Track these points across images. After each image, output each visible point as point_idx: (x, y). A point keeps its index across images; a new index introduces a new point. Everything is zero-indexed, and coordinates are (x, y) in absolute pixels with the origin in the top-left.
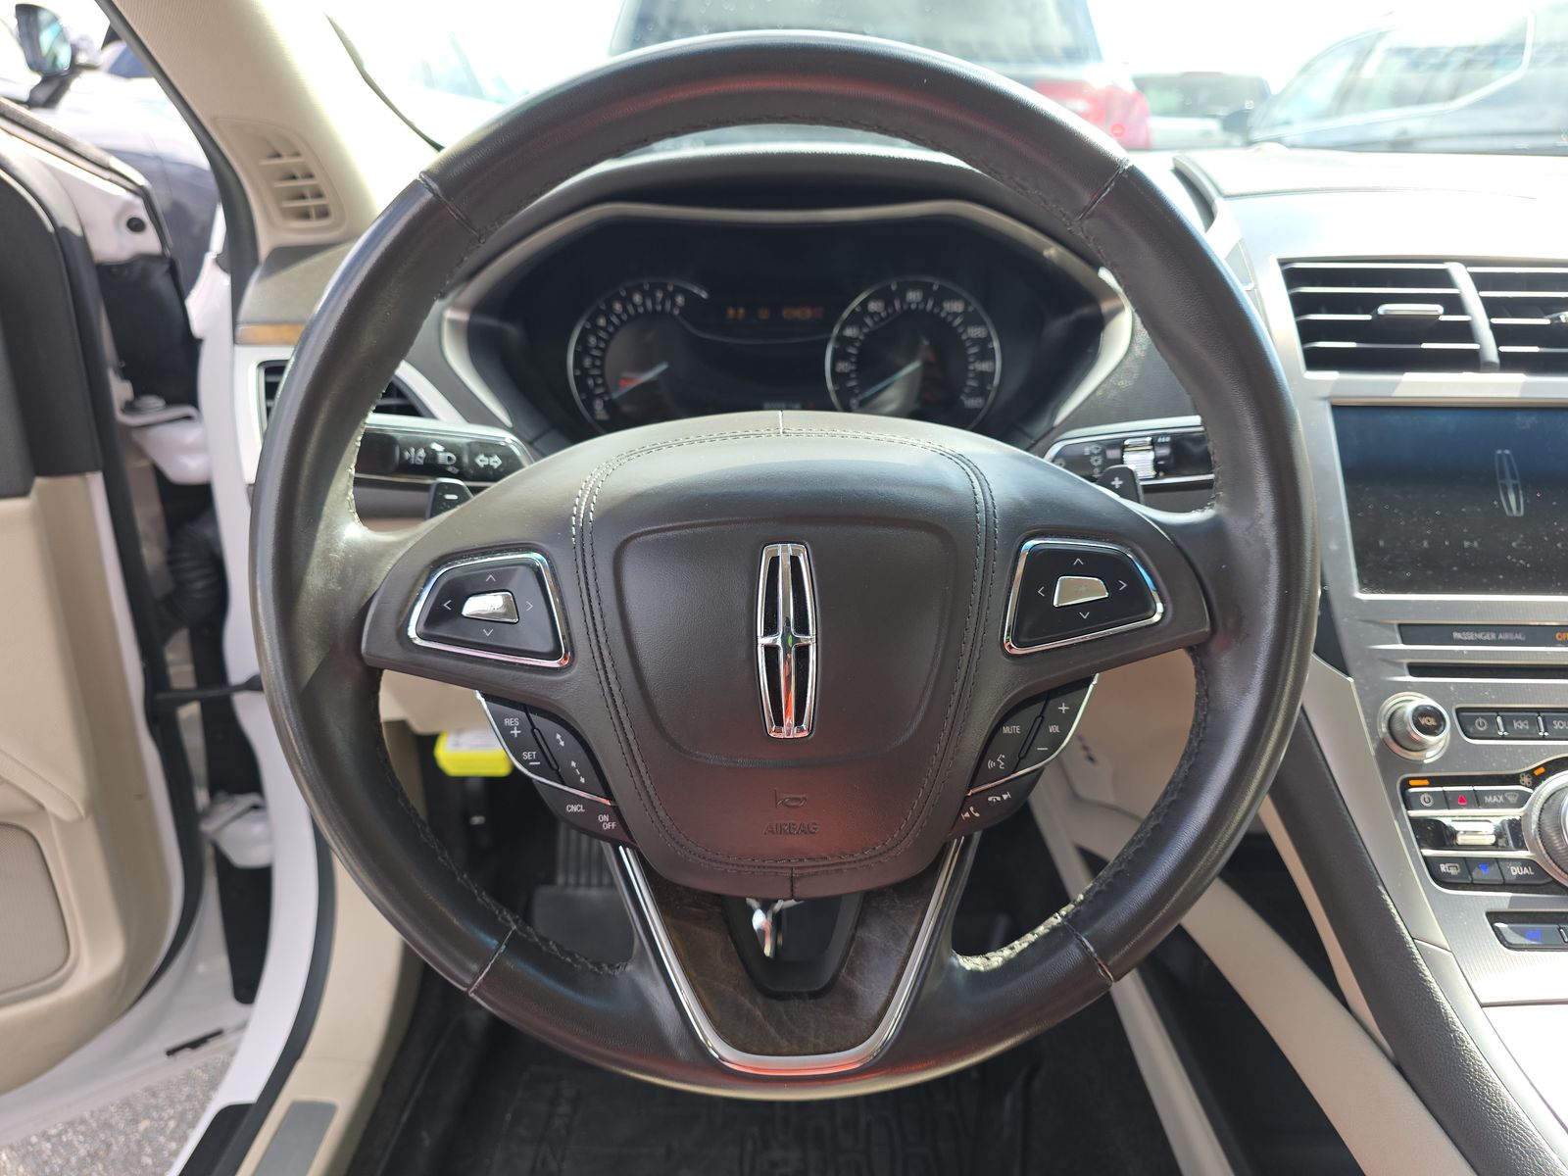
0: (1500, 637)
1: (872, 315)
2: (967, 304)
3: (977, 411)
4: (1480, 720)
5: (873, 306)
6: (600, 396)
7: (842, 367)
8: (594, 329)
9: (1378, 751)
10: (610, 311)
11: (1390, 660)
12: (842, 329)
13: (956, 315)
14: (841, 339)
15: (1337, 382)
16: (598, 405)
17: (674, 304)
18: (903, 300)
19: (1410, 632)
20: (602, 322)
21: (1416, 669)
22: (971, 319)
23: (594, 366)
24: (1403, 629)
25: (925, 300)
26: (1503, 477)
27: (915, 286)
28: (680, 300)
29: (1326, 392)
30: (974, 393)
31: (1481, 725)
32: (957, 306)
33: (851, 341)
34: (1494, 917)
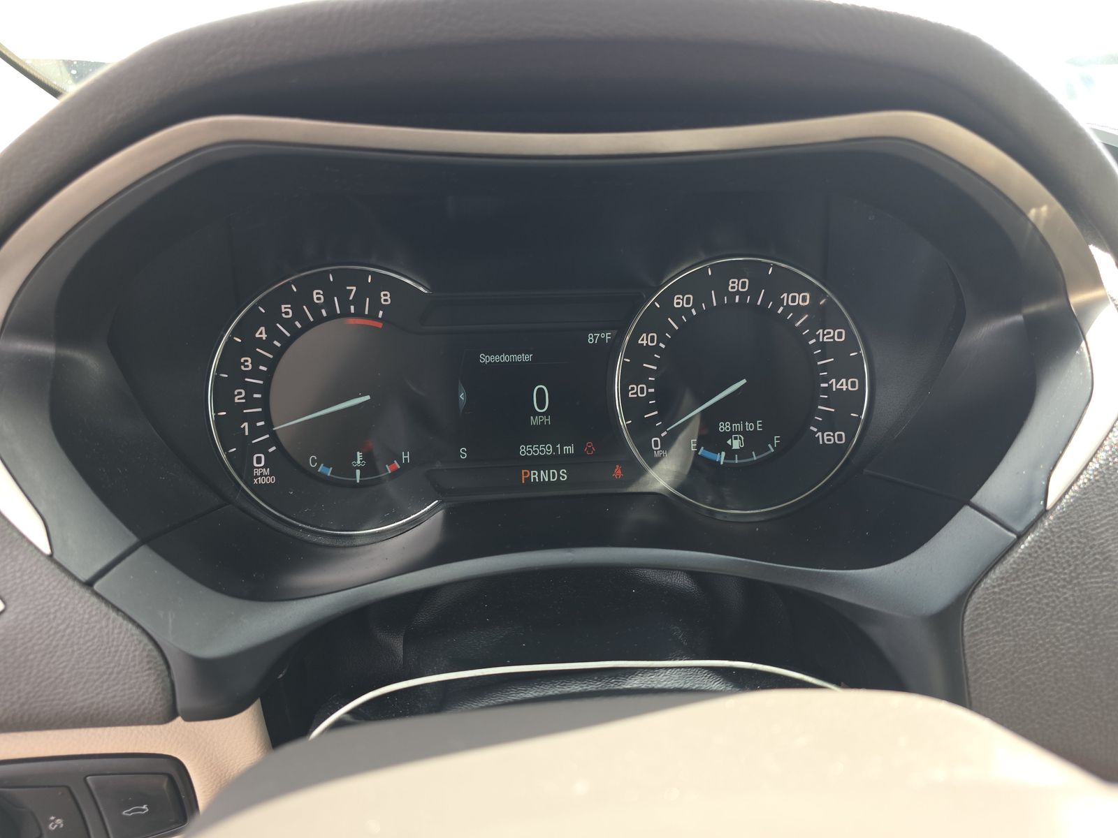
1: (676, 314)
2: (816, 294)
3: (838, 449)
5: (679, 301)
6: (262, 447)
7: (636, 391)
8: (250, 345)
10: (275, 315)
12: (636, 336)
13: (799, 311)
14: (634, 349)
16: (259, 462)
17: (376, 305)
18: (722, 291)
20: (261, 333)
22: (822, 317)
23: (250, 402)
25: (754, 292)
27: (737, 271)
28: (385, 297)
30: (829, 424)
32: (802, 299)
33: (647, 353)
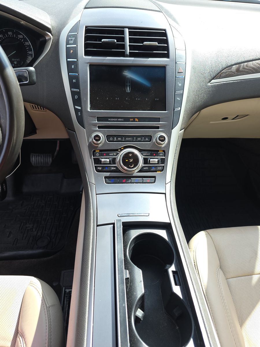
0: (118, 120)
4: (111, 138)
9: (89, 144)
11: (95, 125)
15: (91, 59)
19: (99, 119)
21: (99, 127)
24: (98, 118)
25: (13, 34)
26: (127, 83)
29: (88, 61)
31: (111, 139)
34: (106, 177)
